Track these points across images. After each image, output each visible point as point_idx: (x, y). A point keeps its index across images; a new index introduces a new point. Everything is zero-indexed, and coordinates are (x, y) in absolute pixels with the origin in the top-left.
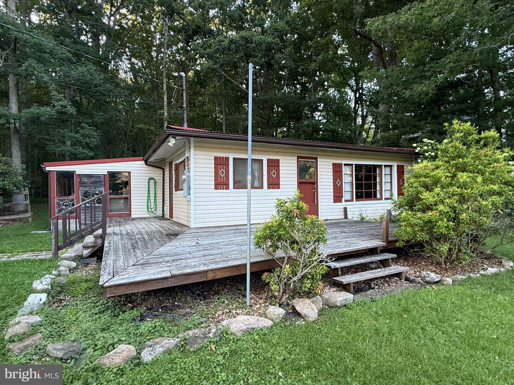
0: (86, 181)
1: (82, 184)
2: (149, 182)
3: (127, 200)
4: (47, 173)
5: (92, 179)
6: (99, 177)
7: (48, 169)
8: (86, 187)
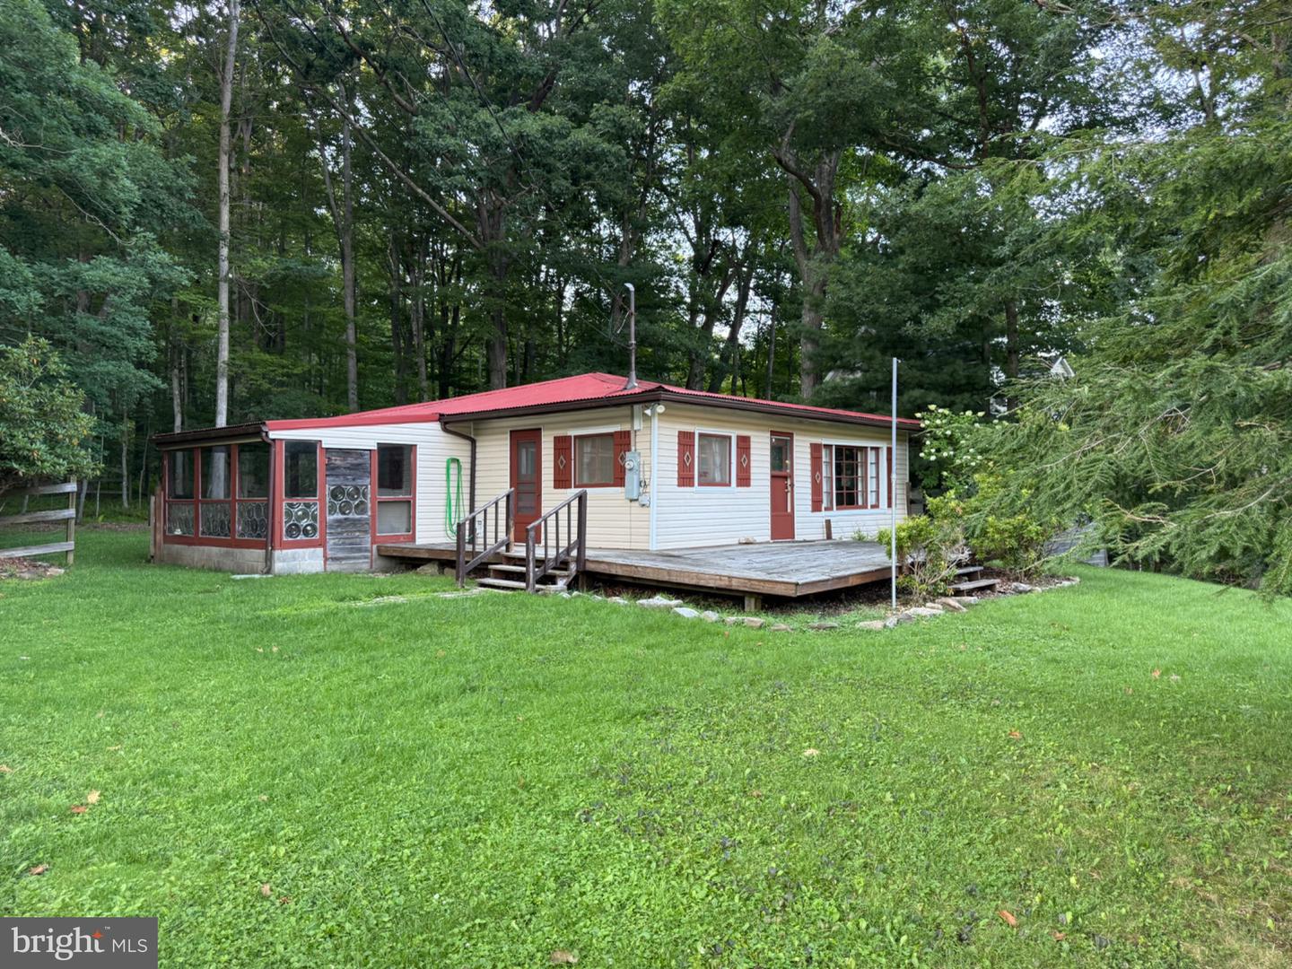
0: (338, 462)
1: (331, 469)
2: (448, 469)
3: (410, 505)
4: (269, 445)
5: (351, 460)
6: (362, 455)
7: (273, 435)
8: (337, 476)
